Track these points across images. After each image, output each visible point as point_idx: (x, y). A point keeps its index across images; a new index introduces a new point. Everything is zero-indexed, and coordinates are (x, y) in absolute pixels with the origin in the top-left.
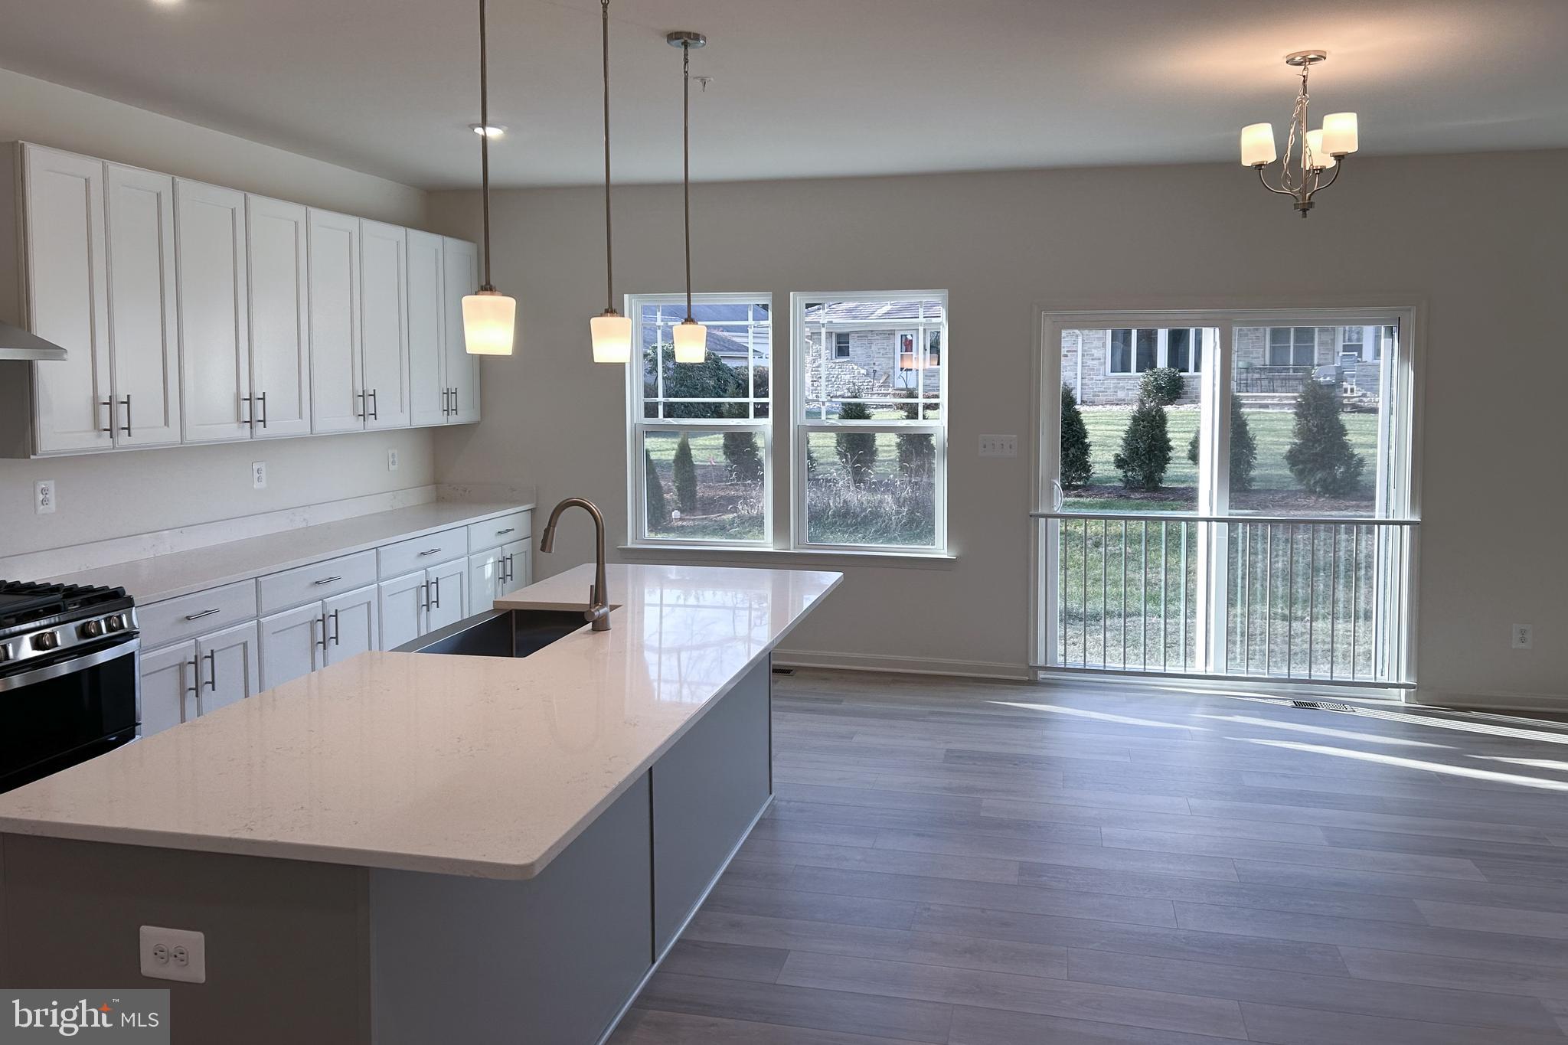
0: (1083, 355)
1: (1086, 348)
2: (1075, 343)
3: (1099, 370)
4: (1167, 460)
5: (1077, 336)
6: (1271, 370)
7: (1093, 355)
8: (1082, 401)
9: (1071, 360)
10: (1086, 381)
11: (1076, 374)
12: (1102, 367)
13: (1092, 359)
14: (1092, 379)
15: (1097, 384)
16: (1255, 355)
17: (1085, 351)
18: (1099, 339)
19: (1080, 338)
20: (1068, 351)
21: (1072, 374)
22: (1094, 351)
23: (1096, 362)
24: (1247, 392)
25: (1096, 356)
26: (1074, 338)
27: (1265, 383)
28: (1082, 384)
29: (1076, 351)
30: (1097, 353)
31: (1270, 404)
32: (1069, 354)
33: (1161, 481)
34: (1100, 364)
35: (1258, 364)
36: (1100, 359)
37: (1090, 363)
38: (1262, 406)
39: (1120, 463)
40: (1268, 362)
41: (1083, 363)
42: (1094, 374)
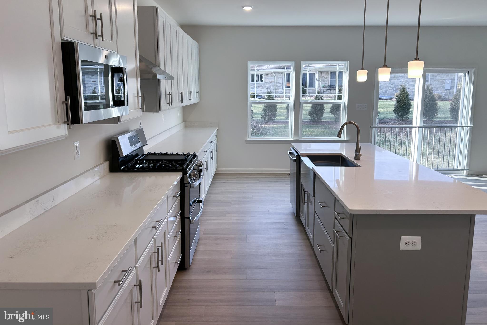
0: (276, 82)
1: (277, 80)
2: (274, 79)
3: (281, 87)
4: (323, 113)
5: (274, 76)
6: (330, 87)
7: (279, 82)
8: (276, 96)
9: (272, 84)
10: (277, 90)
11: (274, 88)
12: (282, 86)
13: (279, 84)
14: (279, 90)
15: (280, 91)
16: (326, 83)
17: (277, 81)
18: (281, 78)
19: (275, 77)
20: (272, 81)
21: (273, 88)
22: (279, 81)
23: (280, 85)
24: (324, 93)
25: (280, 83)
26: (273, 77)
27: (329, 91)
28: (276, 91)
29: (274, 81)
30: (280, 82)
31: (332, 97)
32: (272, 82)
33: (321, 119)
34: (281, 85)
35: (327, 85)
36: (281, 84)
37: (278, 85)
38: (329, 97)
39: (310, 114)
40: (329, 85)
41: (276, 85)
42: (279, 88)
